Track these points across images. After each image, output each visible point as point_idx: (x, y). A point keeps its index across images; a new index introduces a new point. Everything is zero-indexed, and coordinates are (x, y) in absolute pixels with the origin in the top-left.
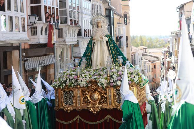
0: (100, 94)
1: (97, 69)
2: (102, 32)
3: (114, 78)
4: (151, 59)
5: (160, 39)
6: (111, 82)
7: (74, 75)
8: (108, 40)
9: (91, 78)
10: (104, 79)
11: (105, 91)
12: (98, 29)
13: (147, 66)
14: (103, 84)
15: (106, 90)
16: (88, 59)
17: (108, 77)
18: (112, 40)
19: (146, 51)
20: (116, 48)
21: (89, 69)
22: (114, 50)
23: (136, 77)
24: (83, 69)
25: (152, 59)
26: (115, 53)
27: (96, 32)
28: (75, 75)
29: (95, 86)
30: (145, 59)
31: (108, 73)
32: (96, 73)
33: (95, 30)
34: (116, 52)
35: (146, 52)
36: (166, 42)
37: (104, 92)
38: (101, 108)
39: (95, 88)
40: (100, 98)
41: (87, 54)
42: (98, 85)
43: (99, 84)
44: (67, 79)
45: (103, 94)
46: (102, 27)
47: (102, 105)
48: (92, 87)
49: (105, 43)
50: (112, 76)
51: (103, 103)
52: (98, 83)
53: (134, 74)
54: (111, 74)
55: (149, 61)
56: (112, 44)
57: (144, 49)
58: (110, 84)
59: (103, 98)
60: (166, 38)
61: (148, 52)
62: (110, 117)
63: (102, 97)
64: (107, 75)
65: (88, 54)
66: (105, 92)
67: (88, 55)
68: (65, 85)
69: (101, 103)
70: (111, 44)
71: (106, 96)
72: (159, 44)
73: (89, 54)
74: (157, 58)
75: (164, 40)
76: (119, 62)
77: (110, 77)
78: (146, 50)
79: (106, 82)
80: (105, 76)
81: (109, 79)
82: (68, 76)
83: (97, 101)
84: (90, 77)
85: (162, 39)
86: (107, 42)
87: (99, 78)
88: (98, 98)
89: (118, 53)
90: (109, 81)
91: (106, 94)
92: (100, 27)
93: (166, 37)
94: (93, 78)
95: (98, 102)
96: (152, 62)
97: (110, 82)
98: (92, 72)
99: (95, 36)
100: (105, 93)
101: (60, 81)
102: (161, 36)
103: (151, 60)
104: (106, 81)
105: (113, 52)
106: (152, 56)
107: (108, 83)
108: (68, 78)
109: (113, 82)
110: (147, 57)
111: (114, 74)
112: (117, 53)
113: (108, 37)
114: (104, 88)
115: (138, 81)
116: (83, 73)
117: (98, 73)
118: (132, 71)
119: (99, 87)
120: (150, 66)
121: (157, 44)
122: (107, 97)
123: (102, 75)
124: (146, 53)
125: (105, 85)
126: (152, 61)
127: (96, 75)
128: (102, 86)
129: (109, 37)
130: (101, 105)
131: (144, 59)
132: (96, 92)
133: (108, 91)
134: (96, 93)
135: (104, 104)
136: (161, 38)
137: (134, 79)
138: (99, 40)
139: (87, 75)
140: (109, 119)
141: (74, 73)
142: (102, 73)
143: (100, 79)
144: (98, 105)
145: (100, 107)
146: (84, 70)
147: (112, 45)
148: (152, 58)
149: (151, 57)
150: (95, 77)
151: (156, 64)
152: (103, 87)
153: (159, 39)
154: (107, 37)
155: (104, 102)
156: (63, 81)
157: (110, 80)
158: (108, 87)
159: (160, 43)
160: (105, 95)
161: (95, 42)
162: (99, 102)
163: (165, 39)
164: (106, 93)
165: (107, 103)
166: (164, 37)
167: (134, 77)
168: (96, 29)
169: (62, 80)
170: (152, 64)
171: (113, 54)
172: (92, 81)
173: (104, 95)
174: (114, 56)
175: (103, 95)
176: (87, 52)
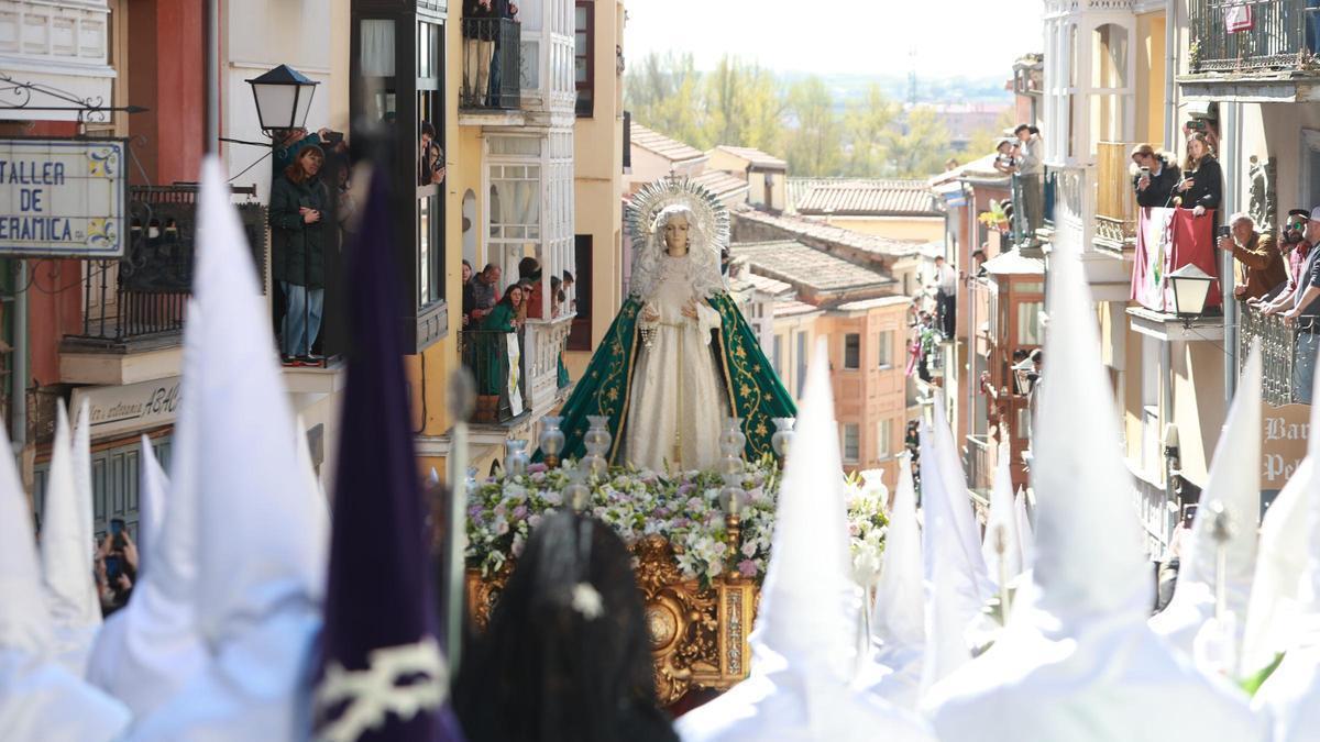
0: (686, 610)
1: (665, 484)
2: (693, 279)
3: (760, 535)
4: (813, 272)
5: (907, 106)
6: (745, 557)
7: (551, 506)
8: (718, 325)
9: (642, 528)
10: (711, 539)
11: (709, 598)
12: (669, 262)
13: (777, 339)
14: (705, 563)
15: (714, 595)
17: (730, 526)
18: (739, 325)
19: (775, 191)
20: (757, 368)
21: (623, 480)
22: (746, 380)
24: (595, 478)
25: (833, 274)
26: (753, 394)
27: (657, 278)
28: (557, 508)
29: (659, 572)
30: (764, 273)
31: (734, 506)
32: (664, 506)
33: (653, 263)
34: (757, 389)
35: (776, 204)
36: (960, 138)
37: (704, 603)
38: (689, 686)
39: (659, 580)
40: (683, 634)
42: (680, 566)
43: (685, 563)
44: (513, 529)
45: (700, 612)
46: (693, 248)
47: (692, 671)
48: (646, 578)
49: (707, 339)
50: (749, 523)
51: (694, 661)
52: (679, 558)
54: (747, 514)
55: (803, 293)
56: (739, 348)
57: (758, 179)
58: (742, 566)
59: (700, 633)
60: (960, 102)
61: (790, 209)
63: (692, 628)
64: (728, 517)
65: (608, 390)
66: (709, 604)
67: (605, 397)
68: (503, 558)
69: (687, 661)
70: (735, 344)
71: (715, 623)
72: (897, 152)
73: (613, 395)
74: (879, 264)
75: (937, 117)
76: (780, 448)
77: (740, 527)
78: (768, 186)
79: (721, 554)
80: (717, 522)
81: (733, 538)
82: (521, 510)
83: (667, 646)
84: (639, 526)
85: (920, 105)
86: (714, 332)
87: (682, 533)
88: (671, 632)
89: (768, 397)
90: (733, 551)
91: (714, 615)
92: (681, 251)
93: (958, 94)
94: (652, 527)
95: (670, 651)
96: (831, 306)
97: (740, 557)
98: (641, 495)
99: (648, 297)
100: (707, 611)
101: (474, 535)
102: (914, 83)
103: (813, 282)
104: (720, 548)
105: (745, 391)
106: (829, 247)
107: (732, 557)
108: (522, 522)
109: (754, 558)
110: (782, 256)
111: (763, 512)
112: (763, 394)
113: (722, 307)
114: (710, 581)
116: (599, 502)
117: (673, 505)
119: (683, 579)
120: (802, 336)
121: (876, 153)
122: (717, 630)
123: (700, 515)
124: (777, 213)
125: (715, 569)
126: (823, 296)
127: (664, 511)
128: (700, 571)
129: (727, 308)
130: (685, 672)
131: (753, 270)
132: (666, 602)
133: (724, 599)
134: (663, 609)
135: (700, 666)
136: (914, 99)
138: (673, 322)
139: (619, 511)
141: (551, 497)
142: (697, 505)
143: (691, 538)
144: (668, 669)
145: (682, 680)
146: (600, 484)
147: (741, 353)
148: (833, 262)
149: (819, 259)
150: (664, 524)
151: (862, 322)
152: (703, 578)
153: (892, 109)
154: (717, 308)
155: (700, 657)
156: (490, 539)
157: (741, 543)
158: (728, 580)
159: (906, 141)
160: (707, 619)
162: (678, 654)
163: (956, 109)
164: (715, 607)
165: (717, 662)
166: (938, 92)
168: (656, 260)
169: (485, 531)
170: (829, 321)
171: (740, 400)
172: (651, 543)
173: (702, 620)
174: (748, 411)
175: (696, 616)
176: (600, 378)
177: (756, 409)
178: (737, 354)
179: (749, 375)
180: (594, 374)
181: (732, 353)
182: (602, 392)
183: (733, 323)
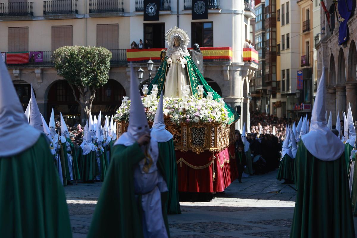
1: (171, 101)
3: (191, 114)
6: (187, 119)
8: (186, 63)
10: (179, 114)
11: (179, 128)
12: (175, 48)
16: (160, 86)
18: (192, 63)
20: (196, 73)
22: (193, 76)
23: (218, 113)
26: (195, 80)
27: (172, 52)
32: (169, 106)
34: (196, 78)
41: (158, 78)
45: (177, 132)
50: (188, 111)
52: (171, 118)
53: (216, 109)
58: (186, 121)
59: (177, 137)
62: (183, 160)
66: (179, 130)
67: (160, 80)
73: (162, 80)
80: (181, 110)
86: (185, 65)
87: (172, 113)
89: (199, 80)
91: (180, 132)
92: (177, 45)
94: (166, 111)
99: (170, 57)
101: (124, 113)
105: (193, 79)
109: (189, 119)
111: (192, 108)
113: (187, 59)
114: (178, 124)
115: (220, 118)
118: (214, 106)
122: (180, 136)
128: (176, 122)
129: (189, 59)
133: (182, 129)
135: (177, 144)
137: (216, 116)
138: (175, 62)
140: (182, 163)
142: (176, 106)
143: (174, 114)
147: (192, 69)
150: (168, 110)
155: (176, 142)
158: (183, 124)
161: (170, 65)
165: (180, 144)
167: (215, 113)
169: (126, 112)
171: (192, 81)
173: (177, 134)
174: (194, 83)
176: (159, 76)
177: (196, 83)
178: (191, 70)
179: (194, 75)
180: (158, 75)
181: (190, 70)
182: (159, 79)
183: (190, 62)
